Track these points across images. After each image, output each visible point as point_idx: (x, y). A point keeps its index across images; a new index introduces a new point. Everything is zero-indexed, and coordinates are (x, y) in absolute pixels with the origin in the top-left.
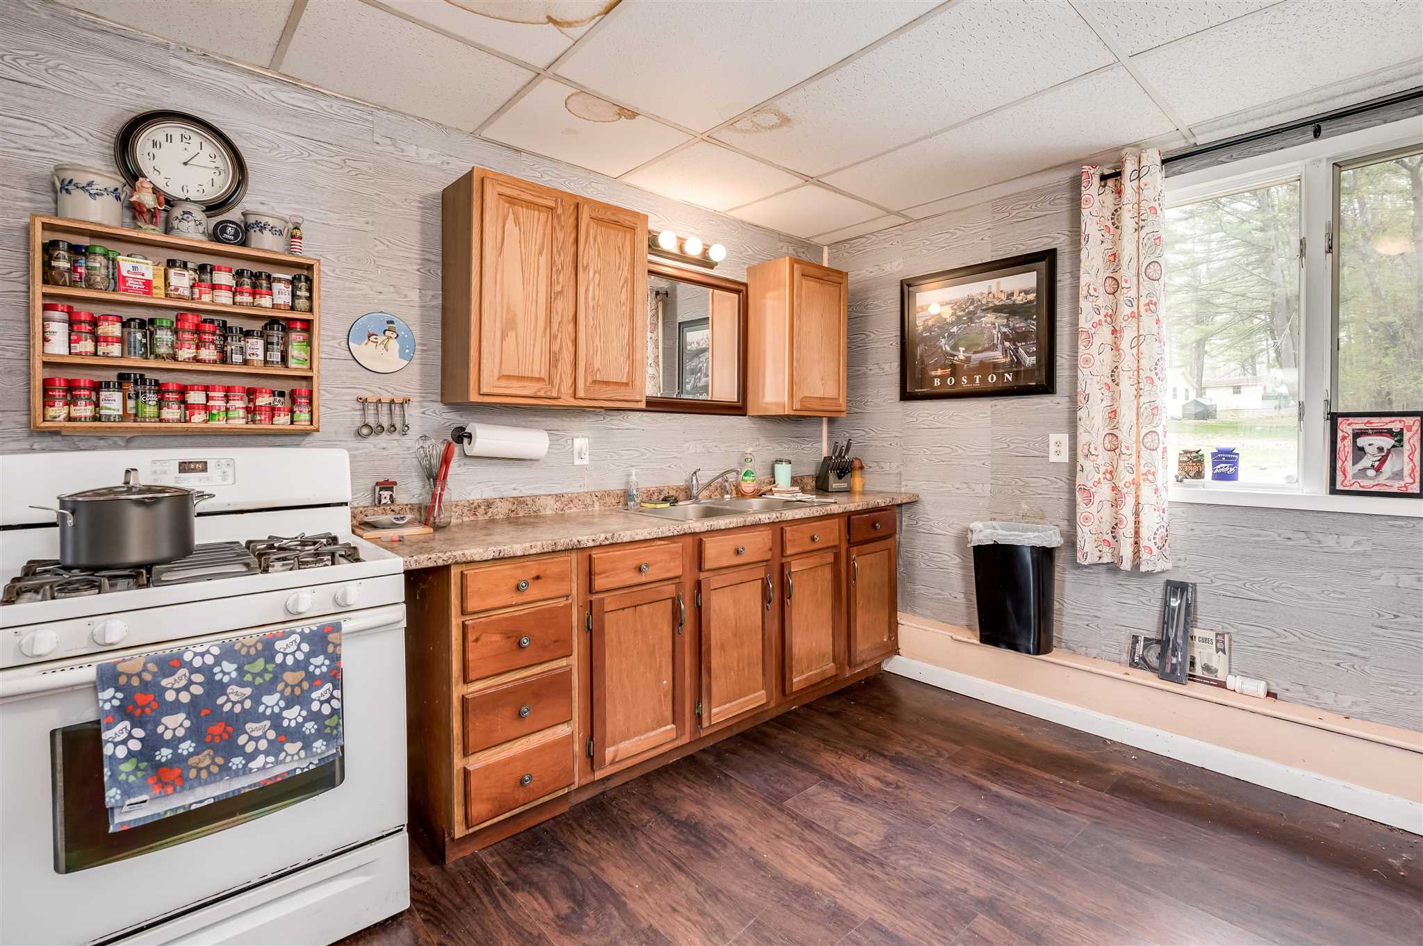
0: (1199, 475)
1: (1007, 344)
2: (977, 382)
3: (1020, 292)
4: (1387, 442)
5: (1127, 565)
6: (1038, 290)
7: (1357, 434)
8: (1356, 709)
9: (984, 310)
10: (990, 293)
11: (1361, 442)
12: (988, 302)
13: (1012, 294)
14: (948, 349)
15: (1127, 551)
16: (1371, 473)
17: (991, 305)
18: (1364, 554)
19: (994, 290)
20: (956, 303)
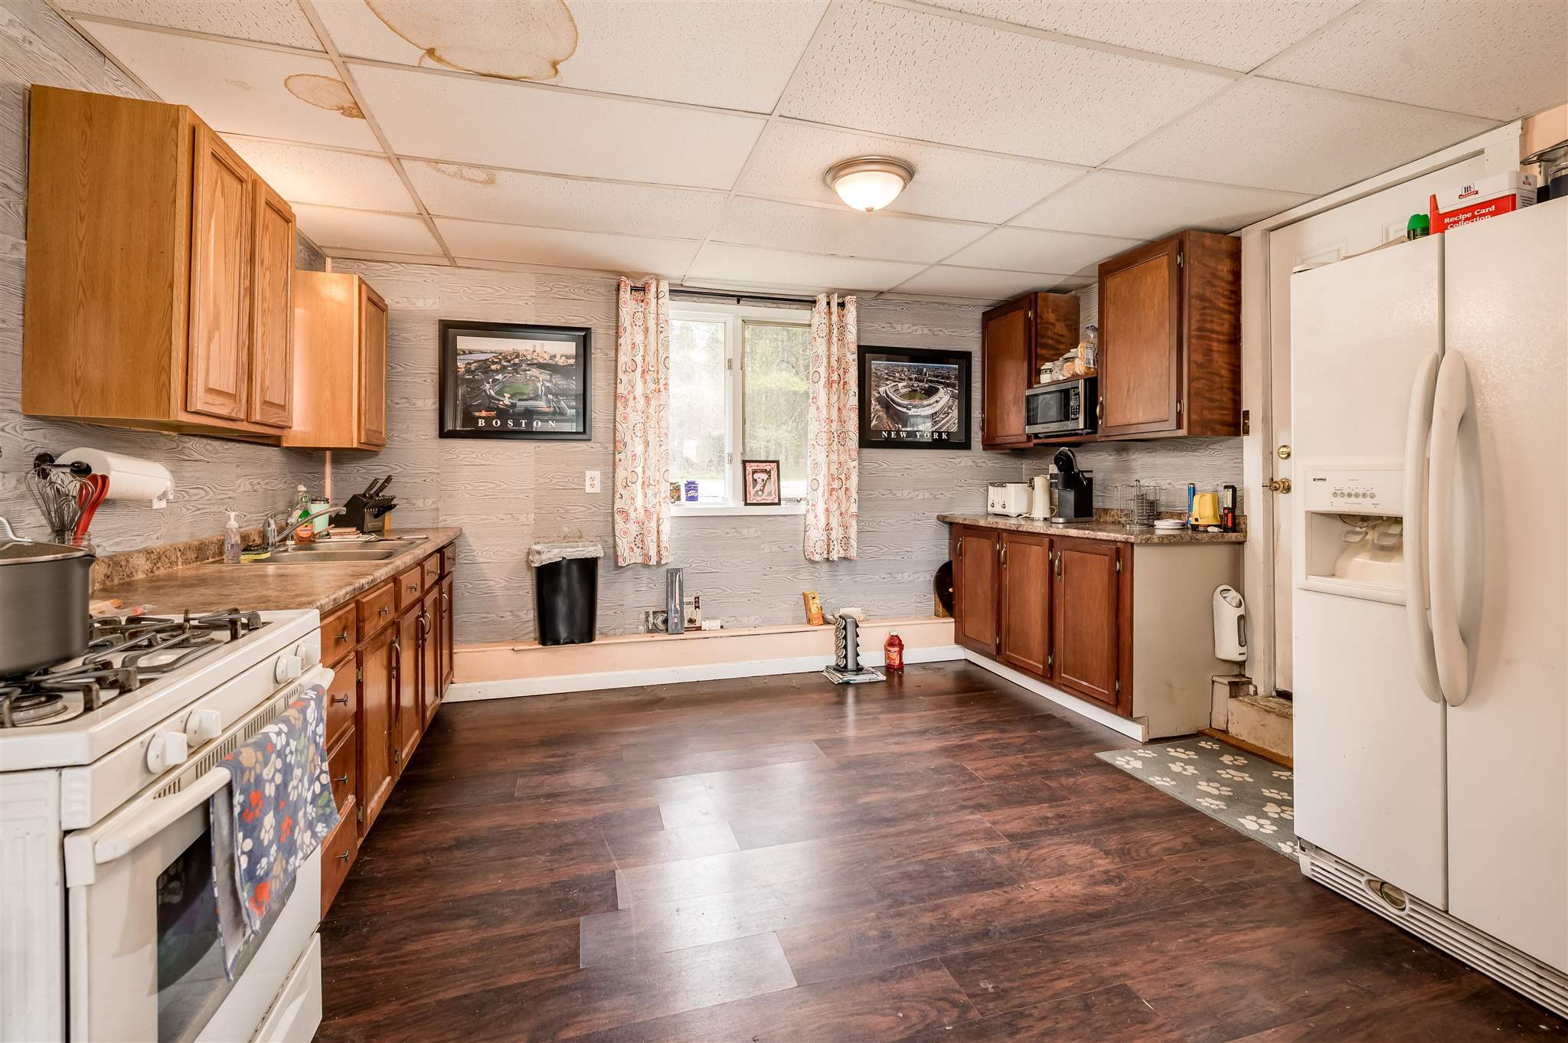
0: (679, 498)
1: (550, 396)
2: (523, 425)
3: (562, 356)
4: (765, 476)
5: (653, 562)
6: (577, 357)
7: (754, 472)
8: (757, 622)
9: (528, 365)
10: (534, 351)
11: (756, 476)
12: (533, 359)
13: (555, 356)
14: (493, 393)
15: (653, 552)
16: (760, 493)
17: (535, 361)
18: (759, 537)
19: (538, 349)
20: (501, 354)
